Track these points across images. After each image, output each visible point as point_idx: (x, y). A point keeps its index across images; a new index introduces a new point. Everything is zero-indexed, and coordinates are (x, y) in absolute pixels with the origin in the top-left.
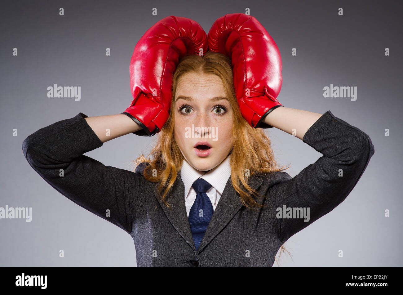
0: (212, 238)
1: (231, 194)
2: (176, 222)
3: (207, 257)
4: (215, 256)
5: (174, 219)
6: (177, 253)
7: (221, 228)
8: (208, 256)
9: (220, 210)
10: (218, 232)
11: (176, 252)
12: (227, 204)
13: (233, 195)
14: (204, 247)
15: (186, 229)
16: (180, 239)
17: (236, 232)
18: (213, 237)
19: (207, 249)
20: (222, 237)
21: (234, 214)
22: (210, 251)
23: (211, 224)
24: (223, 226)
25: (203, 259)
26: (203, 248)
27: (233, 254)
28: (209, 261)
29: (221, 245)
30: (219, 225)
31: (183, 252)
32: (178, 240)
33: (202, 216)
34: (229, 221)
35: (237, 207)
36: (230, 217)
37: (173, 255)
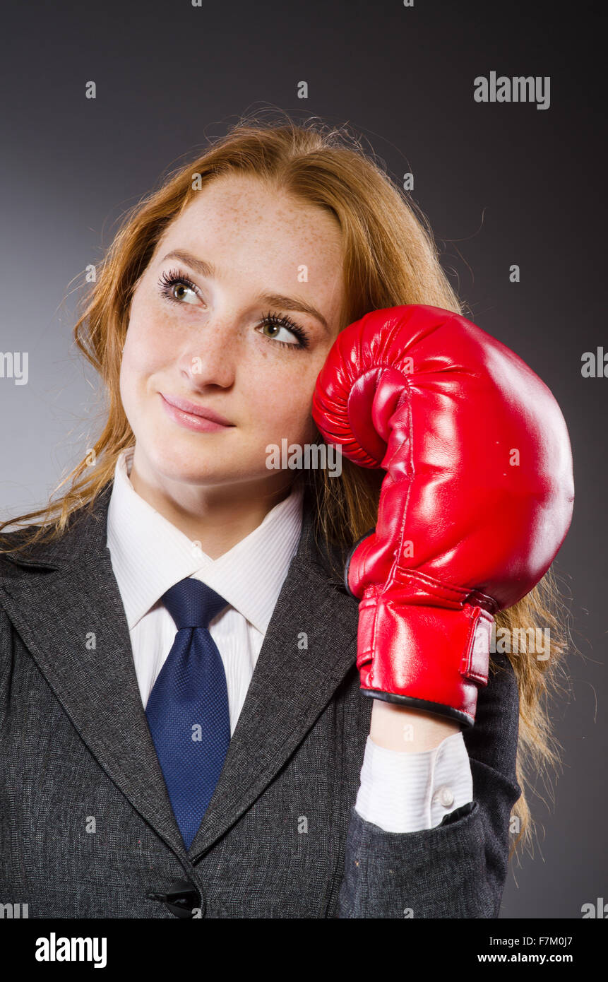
0: (240, 812)
1: (289, 661)
2: (114, 755)
3: (225, 876)
4: (249, 872)
5: (107, 748)
6: (126, 870)
7: (265, 780)
8: (226, 870)
9: (258, 719)
10: (256, 792)
11: (119, 865)
12: (279, 696)
13: (293, 664)
14: (212, 840)
15: (151, 787)
16: (132, 821)
17: (312, 790)
18: (243, 809)
19: (223, 848)
20: (269, 807)
21: (305, 730)
22: (232, 854)
23: (233, 767)
24: (272, 773)
25: (210, 885)
26: (207, 845)
27: (308, 865)
28: (231, 889)
29: (266, 833)
30: (259, 768)
31: (146, 863)
32: (125, 824)
33: (200, 739)
34: (289, 754)
35: (310, 706)
36: (291, 740)
37: (109, 877)
